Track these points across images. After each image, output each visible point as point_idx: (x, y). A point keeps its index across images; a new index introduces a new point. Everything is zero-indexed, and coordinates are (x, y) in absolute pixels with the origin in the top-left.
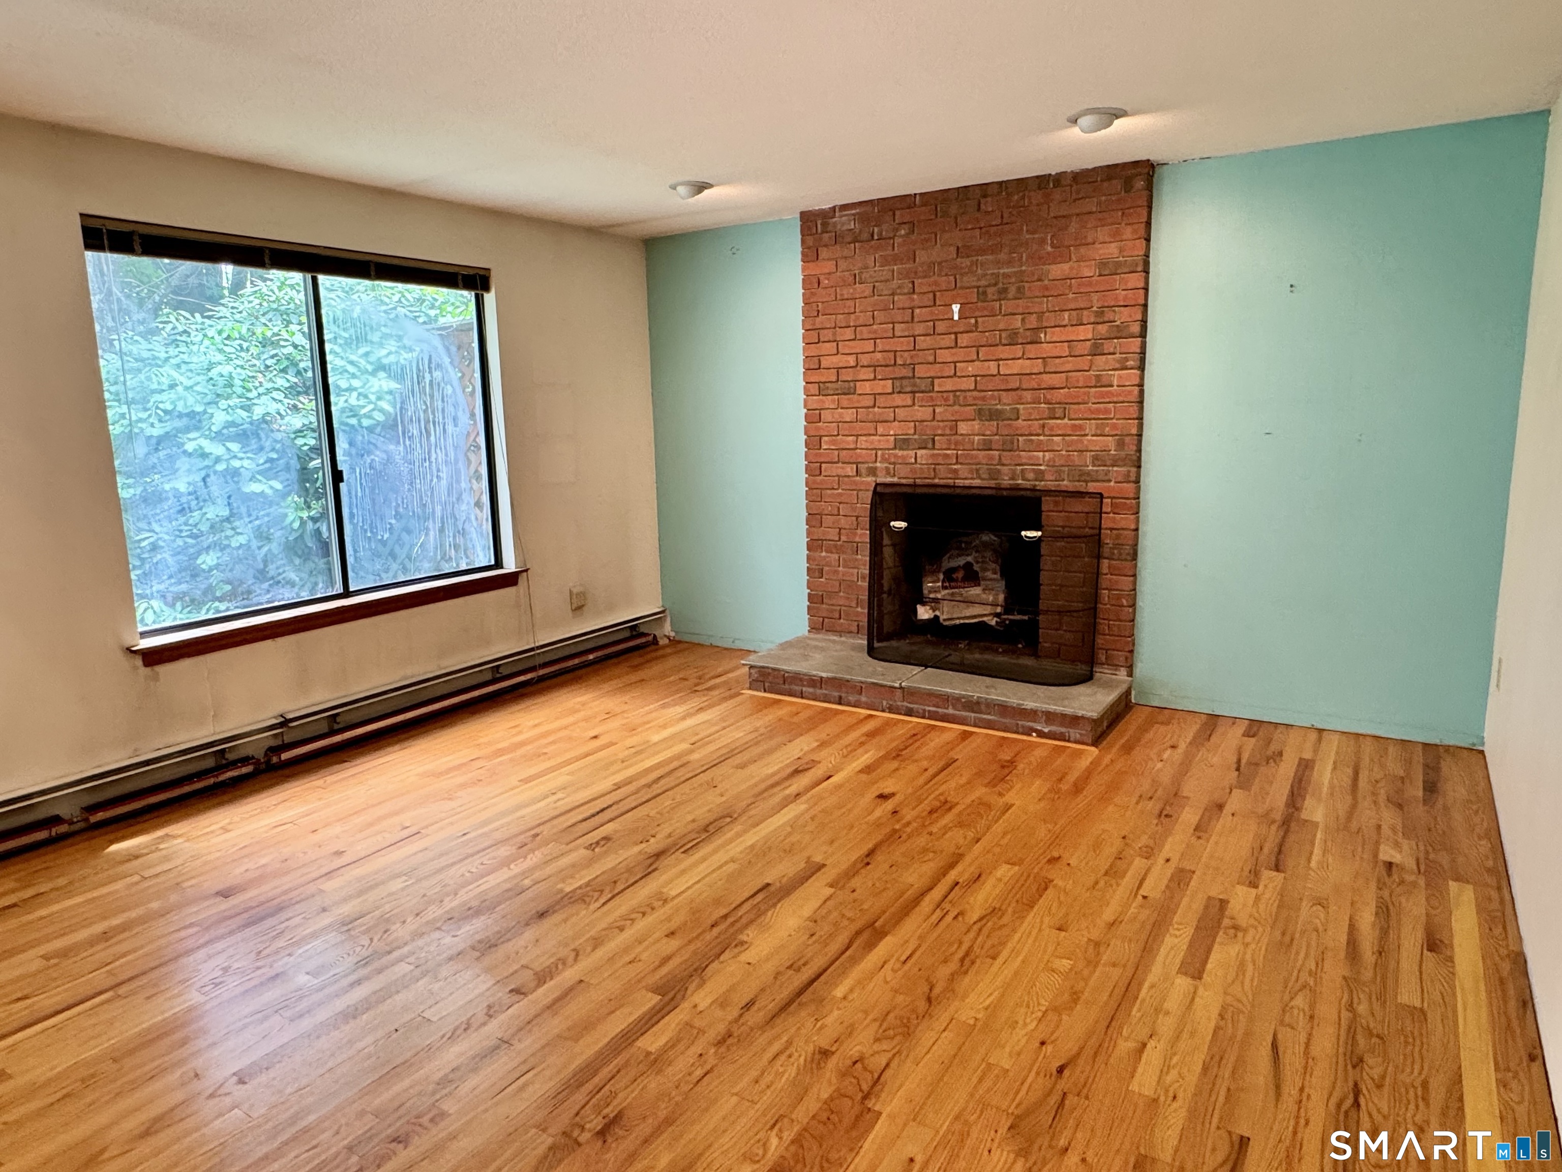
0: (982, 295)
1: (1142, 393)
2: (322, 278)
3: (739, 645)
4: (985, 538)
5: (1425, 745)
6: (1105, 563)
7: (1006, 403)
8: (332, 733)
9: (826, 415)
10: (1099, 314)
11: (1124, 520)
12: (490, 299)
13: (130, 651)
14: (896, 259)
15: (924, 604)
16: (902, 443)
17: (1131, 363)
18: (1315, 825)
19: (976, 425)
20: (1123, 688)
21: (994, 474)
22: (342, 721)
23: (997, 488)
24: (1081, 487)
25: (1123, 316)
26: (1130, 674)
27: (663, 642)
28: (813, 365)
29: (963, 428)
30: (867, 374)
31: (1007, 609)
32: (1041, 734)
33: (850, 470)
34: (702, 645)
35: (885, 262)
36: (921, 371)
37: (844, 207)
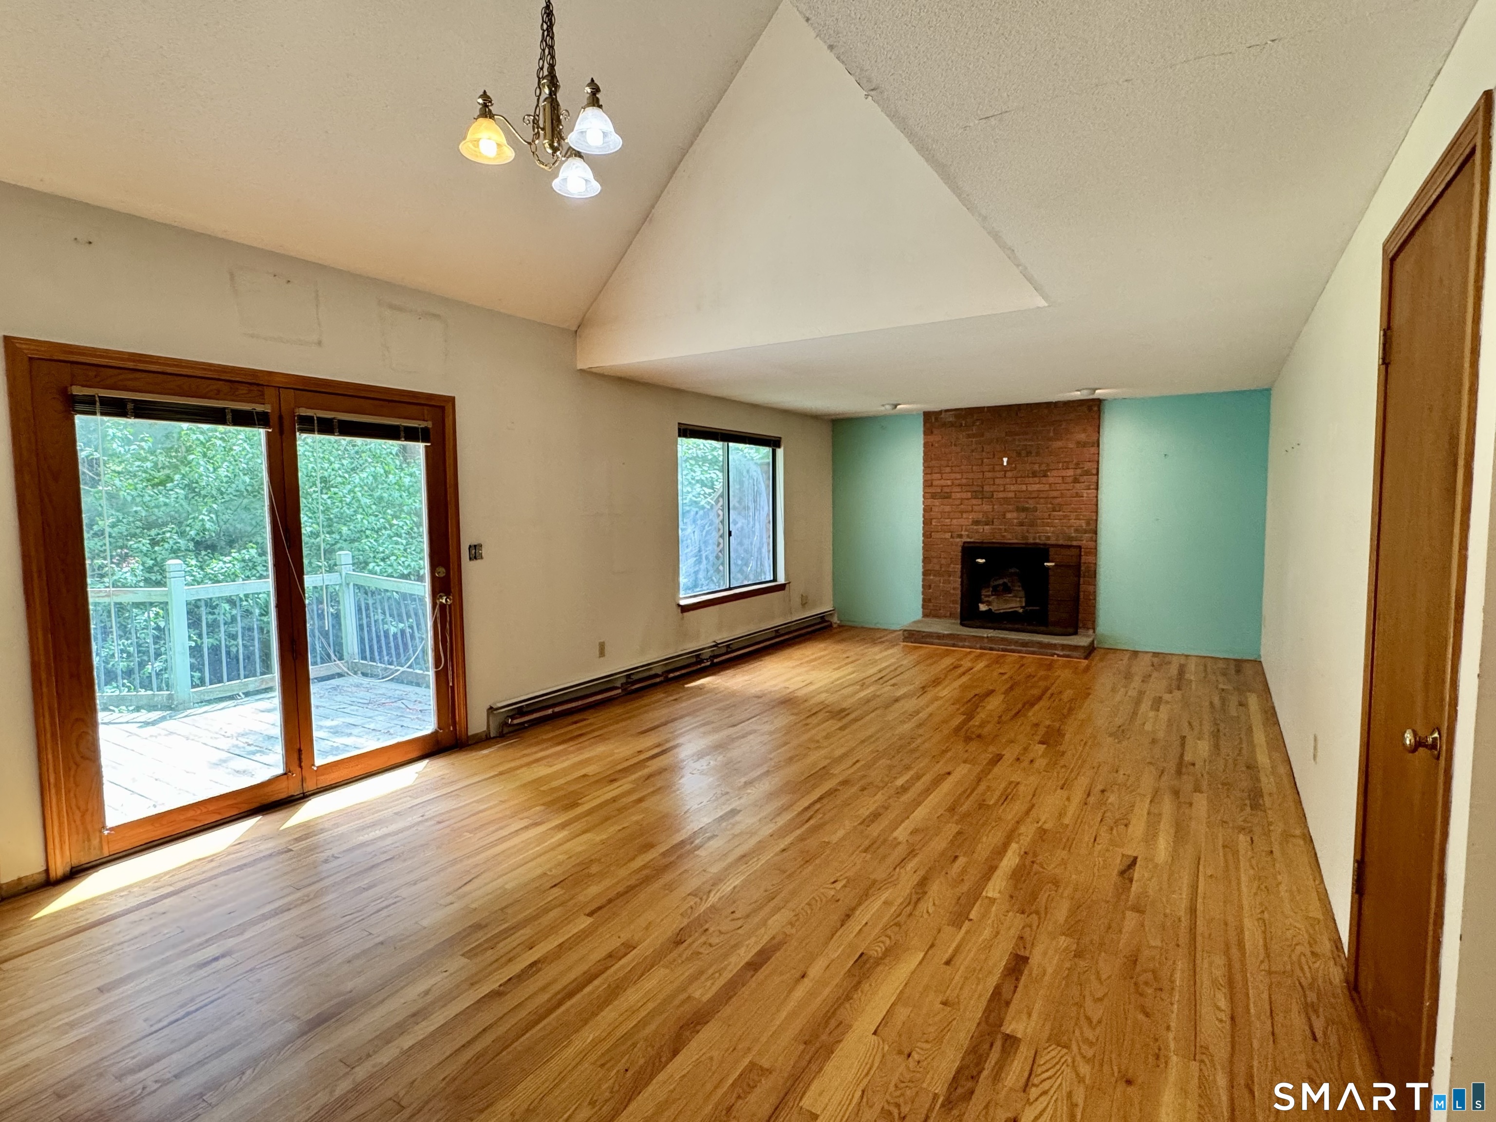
0: (1019, 454)
1: (1097, 501)
2: (731, 444)
3: (879, 626)
4: (1013, 570)
5: (1235, 660)
6: (1082, 580)
7: (1031, 504)
8: (727, 653)
9: (935, 509)
10: (1077, 464)
11: (1090, 559)
12: (780, 452)
13: (679, 605)
14: (974, 436)
15: (983, 603)
16: (976, 522)
17: (1092, 487)
18: (1191, 681)
19: (1015, 515)
20: (1091, 639)
21: (1026, 538)
22: (734, 647)
23: (1027, 544)
24: (1069, 543)
25: (1087, 466)
26: (1094, 632)
27: (835, 626)
28: (928, 484)
29: (1009, 516)
30: (958, 489)
31: (1028, 603)
32: (1058, 656)
33: (948, 535)
34: (856, 627)
35: (969, 436)
36: (986, 488)
37: (947, 411)
